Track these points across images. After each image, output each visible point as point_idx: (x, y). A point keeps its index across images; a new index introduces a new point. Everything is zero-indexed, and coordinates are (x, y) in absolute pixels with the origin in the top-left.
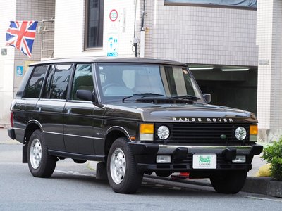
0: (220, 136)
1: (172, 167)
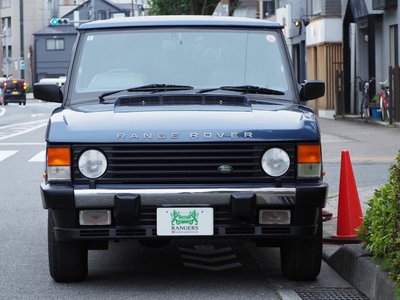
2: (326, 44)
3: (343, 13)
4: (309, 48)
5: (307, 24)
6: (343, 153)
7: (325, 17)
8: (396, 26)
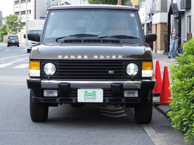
0: (107, 72)
1: (58, 100)
2: (161, 23)
3: (168, 11)
4: (154, 25)
5: (153, 15)
6: (165, 67)
7: (160, 12)
8: (190, 16)
